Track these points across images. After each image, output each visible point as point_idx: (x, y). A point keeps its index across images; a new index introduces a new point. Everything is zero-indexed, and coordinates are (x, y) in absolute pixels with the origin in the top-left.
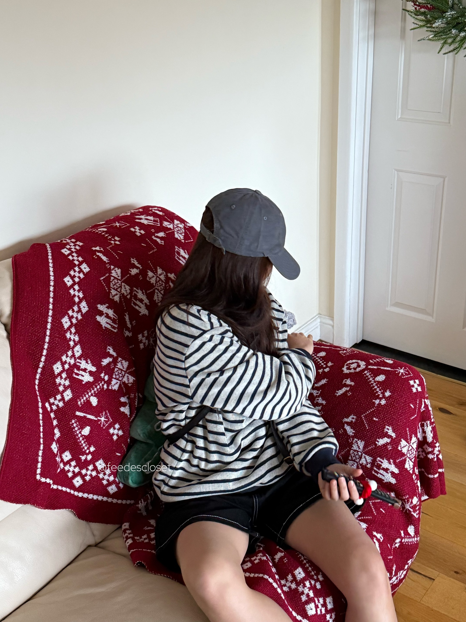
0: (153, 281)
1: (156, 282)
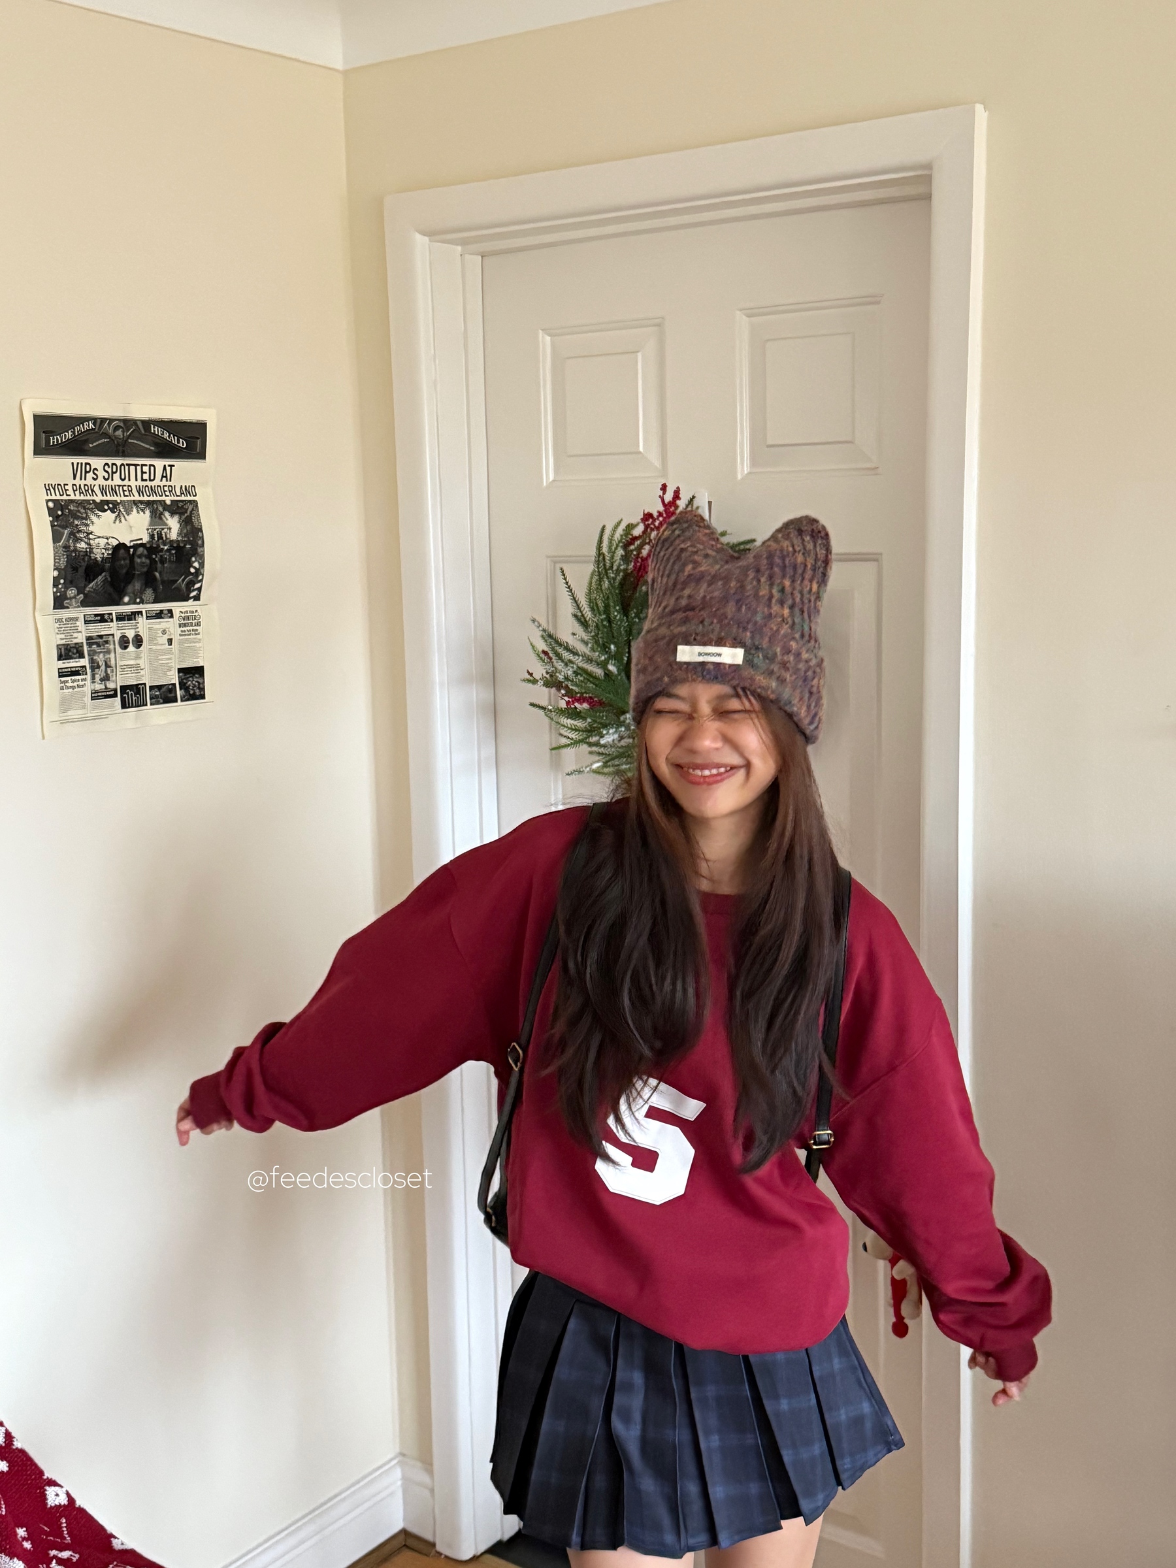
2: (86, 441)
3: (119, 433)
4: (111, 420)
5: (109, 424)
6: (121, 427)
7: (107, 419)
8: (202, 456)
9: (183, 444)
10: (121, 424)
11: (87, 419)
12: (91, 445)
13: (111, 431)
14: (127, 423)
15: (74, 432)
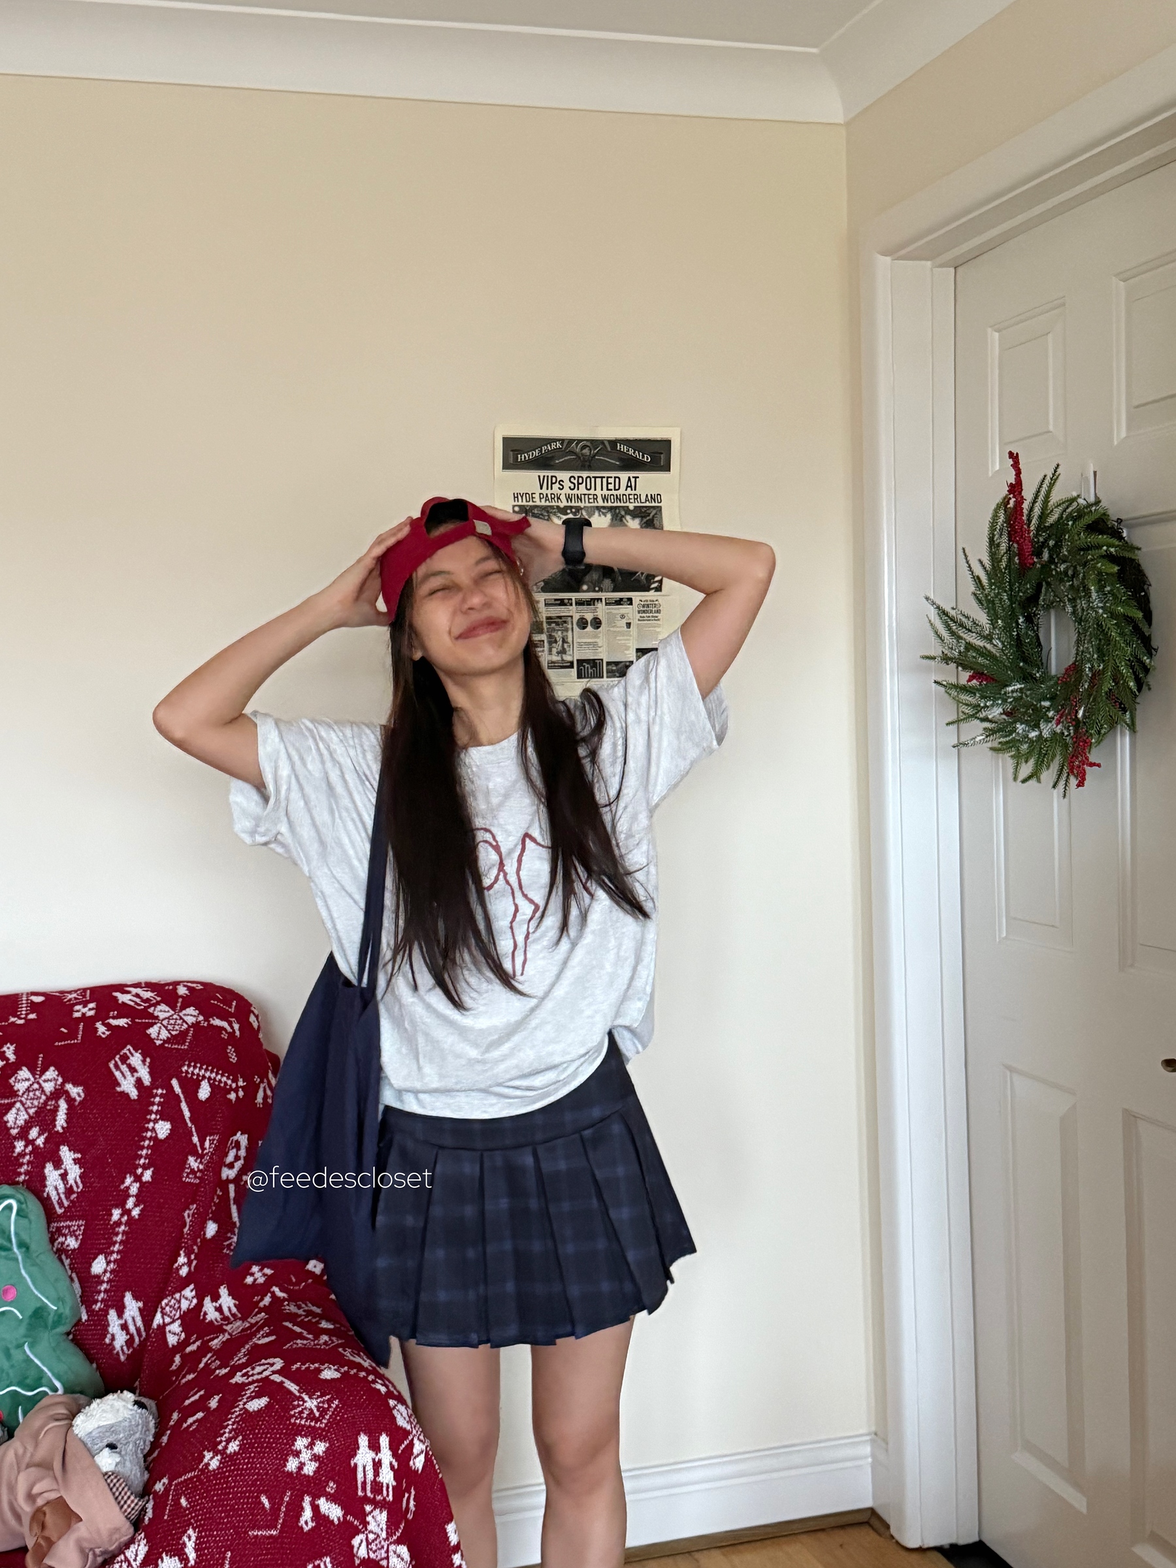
0: (21, 1087)
1: (28, 1090)
2: (552, 458)
3: (586, 451)
4: (579, 441)
5: (577, 444)
6: (588, 446)
7: (575, 440)
8: (667, 468)
9: (647, 459)
10: (588, 444)
11: (555, 440)
12: (557, 462)
13: (578, 450)
14: (594, 443)
15: (541, 451)
